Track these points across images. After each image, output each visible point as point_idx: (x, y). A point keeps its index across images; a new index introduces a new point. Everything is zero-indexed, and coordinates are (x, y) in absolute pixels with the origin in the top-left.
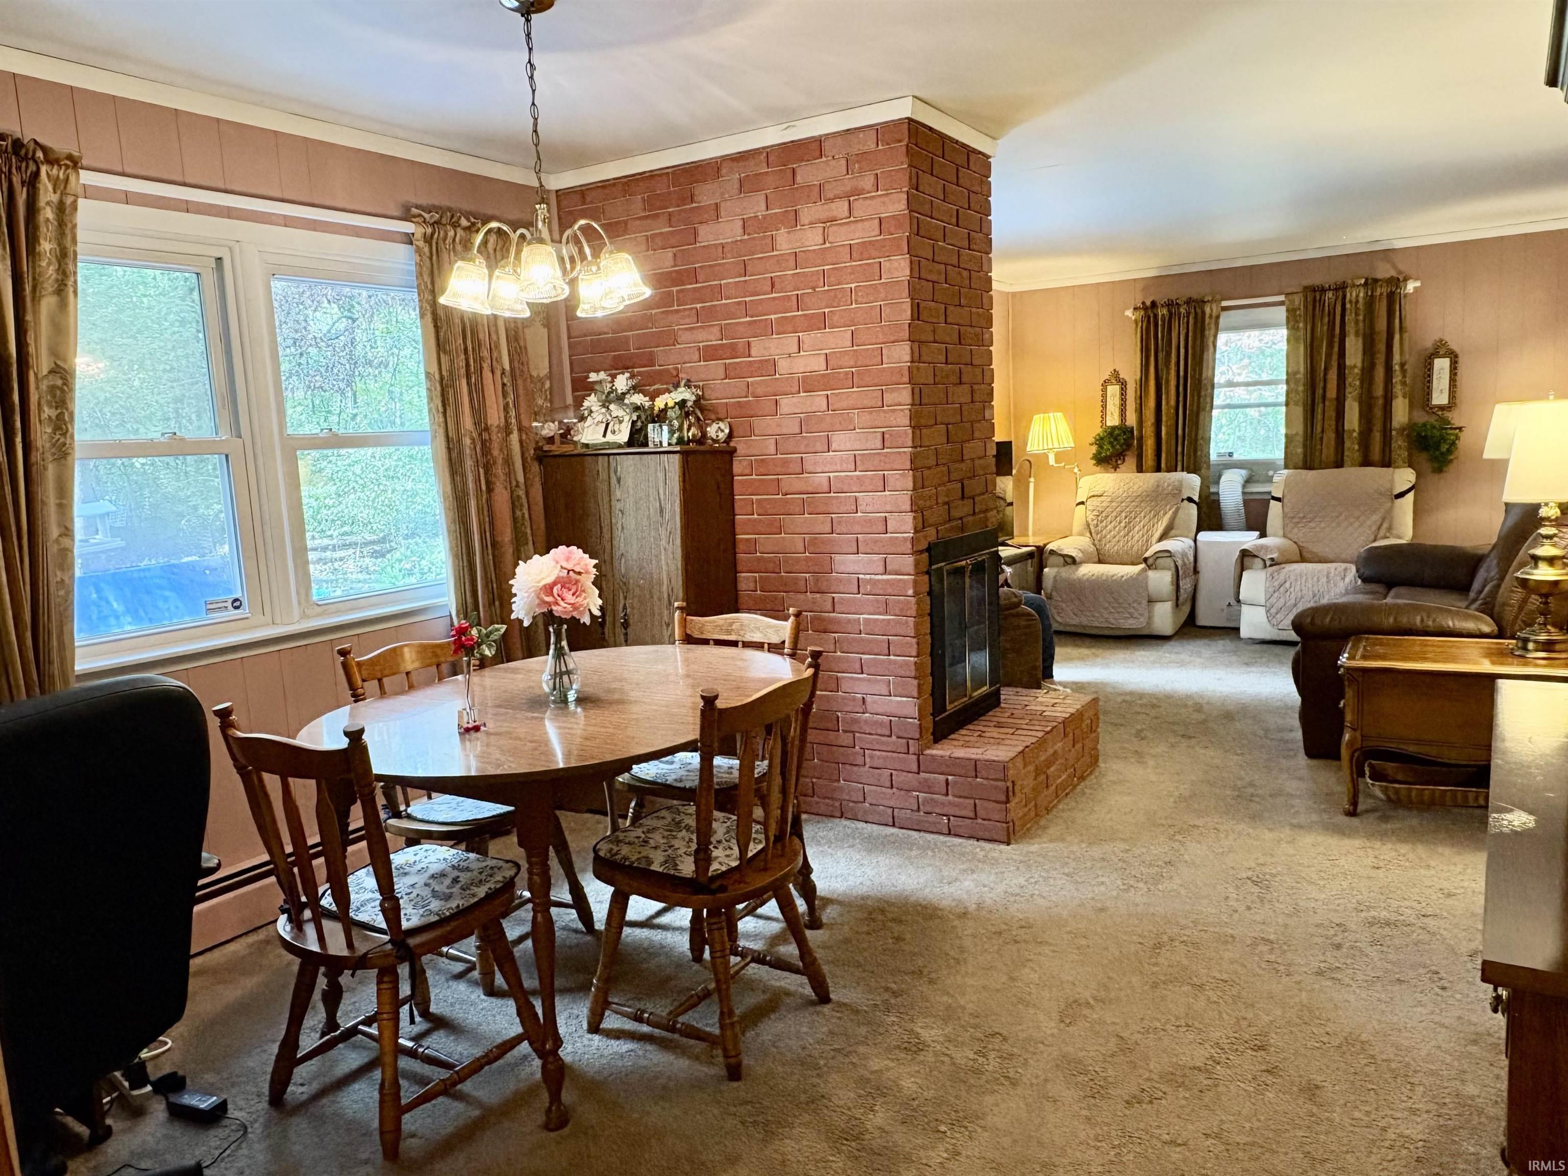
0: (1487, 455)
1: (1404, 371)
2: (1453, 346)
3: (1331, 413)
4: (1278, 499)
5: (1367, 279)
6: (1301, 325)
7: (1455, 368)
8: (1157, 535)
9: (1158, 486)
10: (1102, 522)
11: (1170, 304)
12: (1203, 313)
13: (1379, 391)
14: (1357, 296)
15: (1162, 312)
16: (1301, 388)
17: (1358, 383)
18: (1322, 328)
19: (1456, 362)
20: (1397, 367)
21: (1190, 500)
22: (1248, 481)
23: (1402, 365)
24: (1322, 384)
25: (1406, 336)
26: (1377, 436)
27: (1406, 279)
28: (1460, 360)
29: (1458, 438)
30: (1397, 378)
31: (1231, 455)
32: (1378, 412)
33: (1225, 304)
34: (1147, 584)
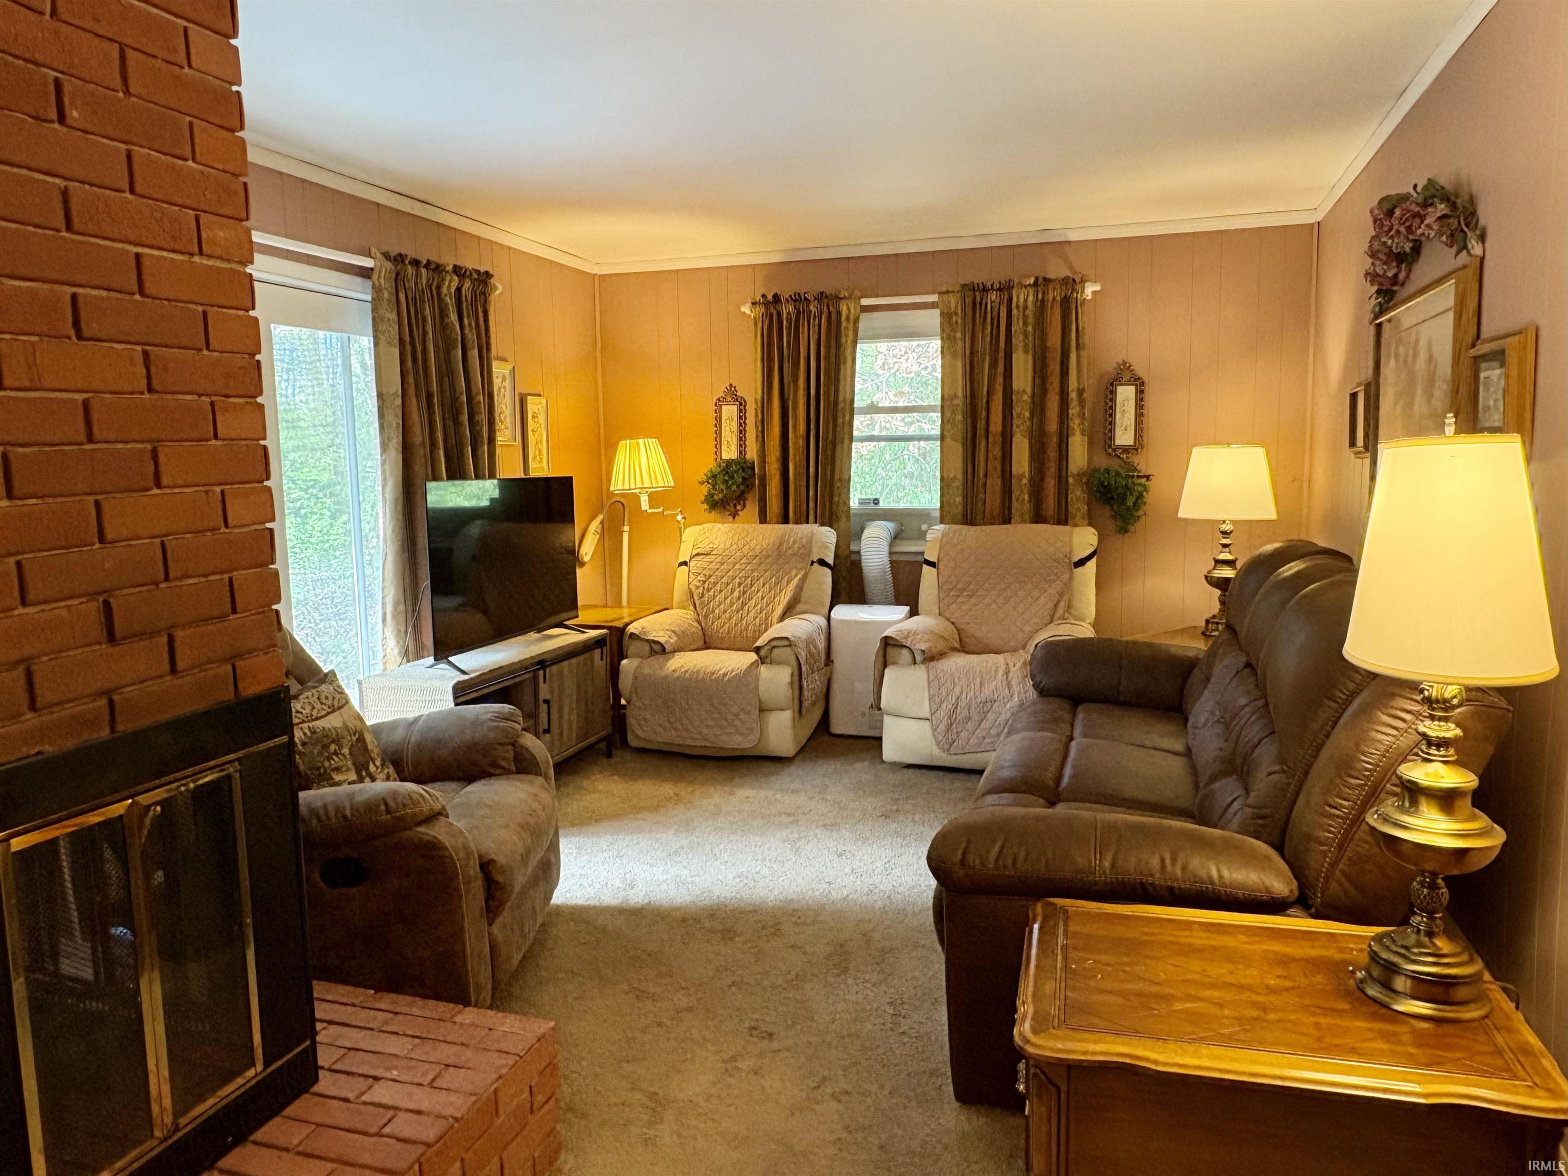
0: (1182, 514)
1: (1082, 402)
2: (1140, 372)
3: (996, 451)
4: (932, 564)
5: (1037, 279)
6: (959, 335)
7: (1142, 400)
8: (779, 610)
9: (781, 544)
10: (709, 590)
11: (798, 299)
12: (839, 313)
13: (1052, 426)
14: (1026, 301)
15: (787, 309)
16: (959, 417)
17: (1027, 414)
18: (984, 341)
19: (1142, 392)
20: (1073, 395)
21: (822, 563)
22: (896, 537)
23: (1080, 392)
24: (984, 414)
25: (1084, 354)
26: (1051, 484)
27: (1083, 281)
28: (1146, 388)
29: (1146, 489)
30: (1074, 410)
31: (876, 501)
32: (1052, 454)
33: (865, 302)
34: (757, 686)
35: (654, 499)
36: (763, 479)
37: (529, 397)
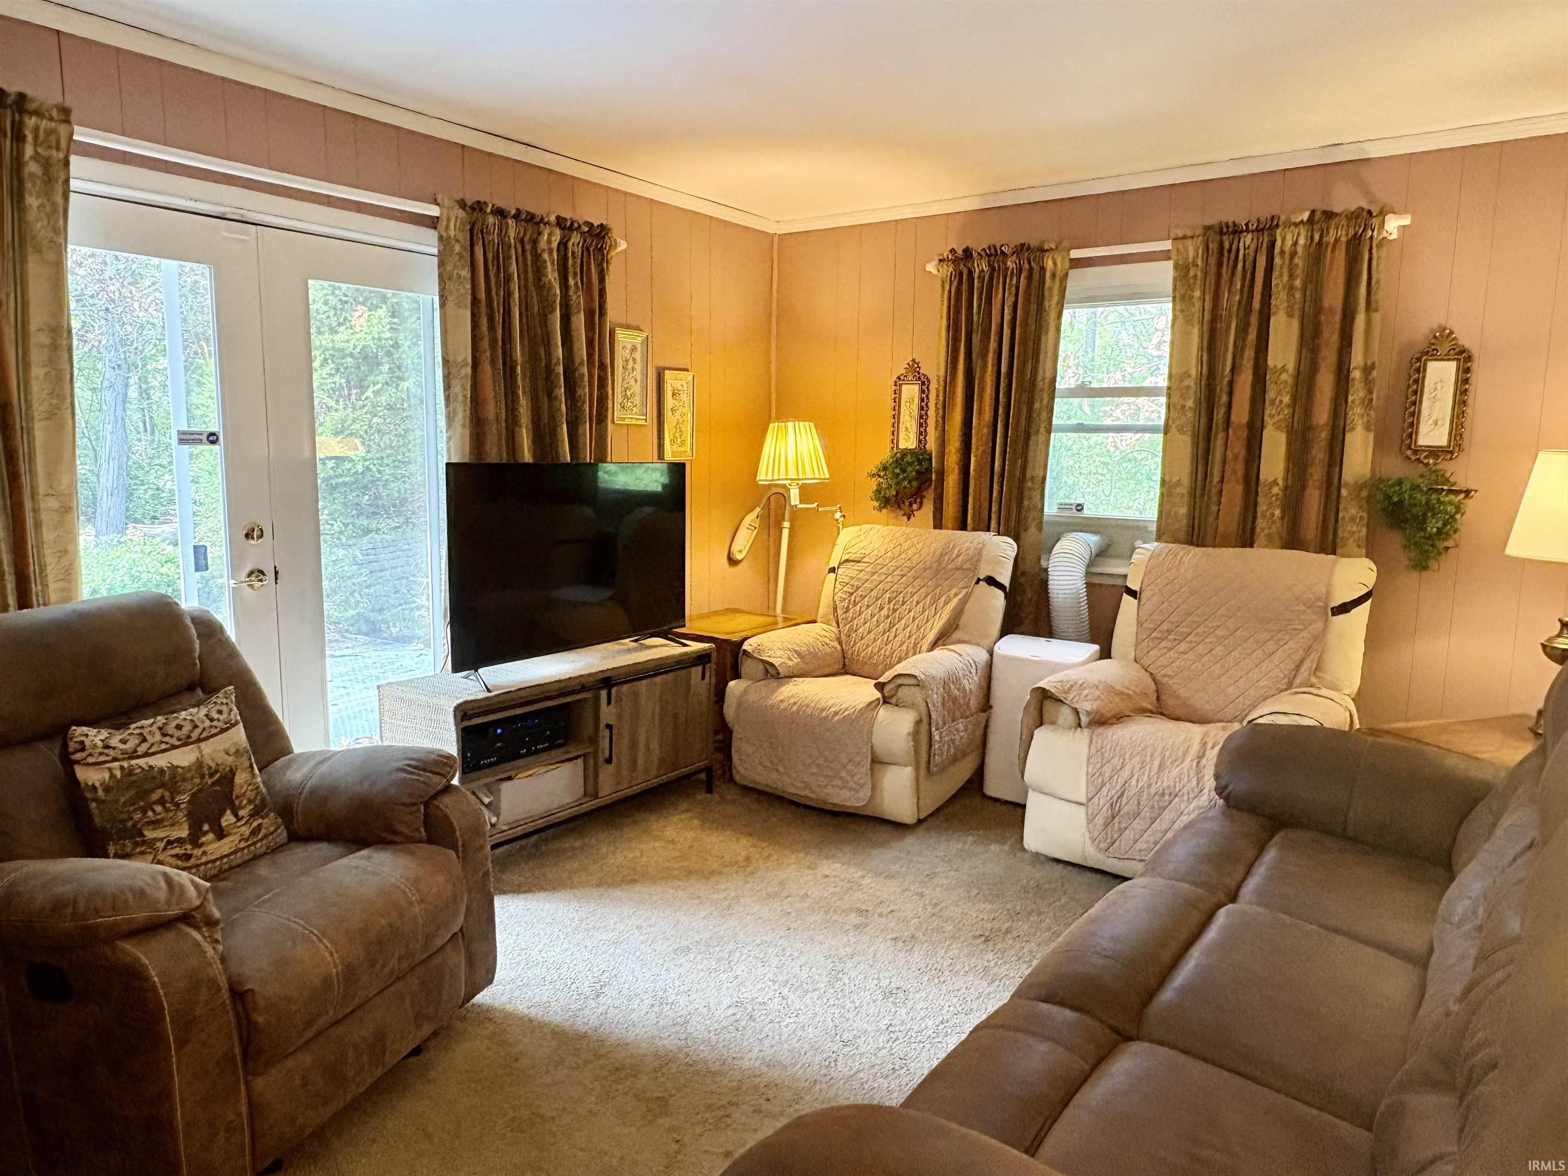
0: (1512, 550)
1: (1368, 382)
2: (1465, 341)
3: (1238, 448)
4: (1133, 593)
5: (1313, 212)
6: (1197, 293)
7: (1466, 381)
8: (931, 636)
9: (942, 555)
10: (855, 604)
11: (994, 254)
12: (1043, 269)
13: (1322, 414)
14: (1295, 244)
15: (981, 266)
16: (1190, 403)
17: (1287, 399)
18: (1231, 299)
19: (1468, 370)
20: (1356, 374)
21: (991, 581)
22: (1098, 554)
23: (1368, 370)
24: (1224, 399)
25: (1376, 317)
26: (1313, 498)
27: (1382, 213)
28: (1475, 365)
29: (1458, 508)
30: (1356, 394)
31: (1080, 508)
32: (1319, 453)
33: (1075, 254)
34: (870, 733)
35: (807, 492)
36: (941, 473)
37: (667, 372)
